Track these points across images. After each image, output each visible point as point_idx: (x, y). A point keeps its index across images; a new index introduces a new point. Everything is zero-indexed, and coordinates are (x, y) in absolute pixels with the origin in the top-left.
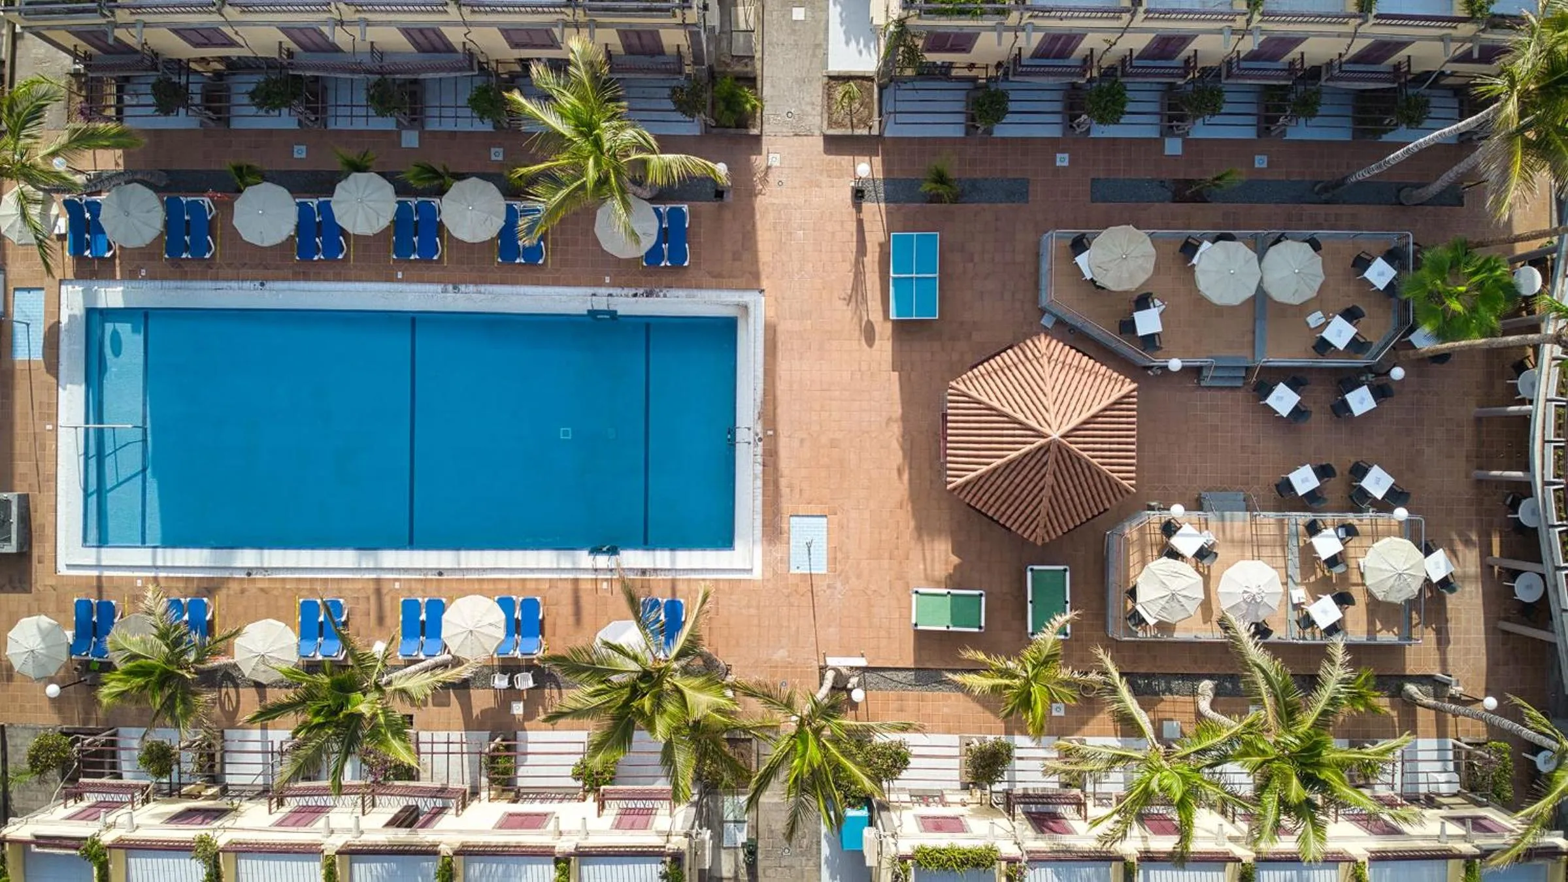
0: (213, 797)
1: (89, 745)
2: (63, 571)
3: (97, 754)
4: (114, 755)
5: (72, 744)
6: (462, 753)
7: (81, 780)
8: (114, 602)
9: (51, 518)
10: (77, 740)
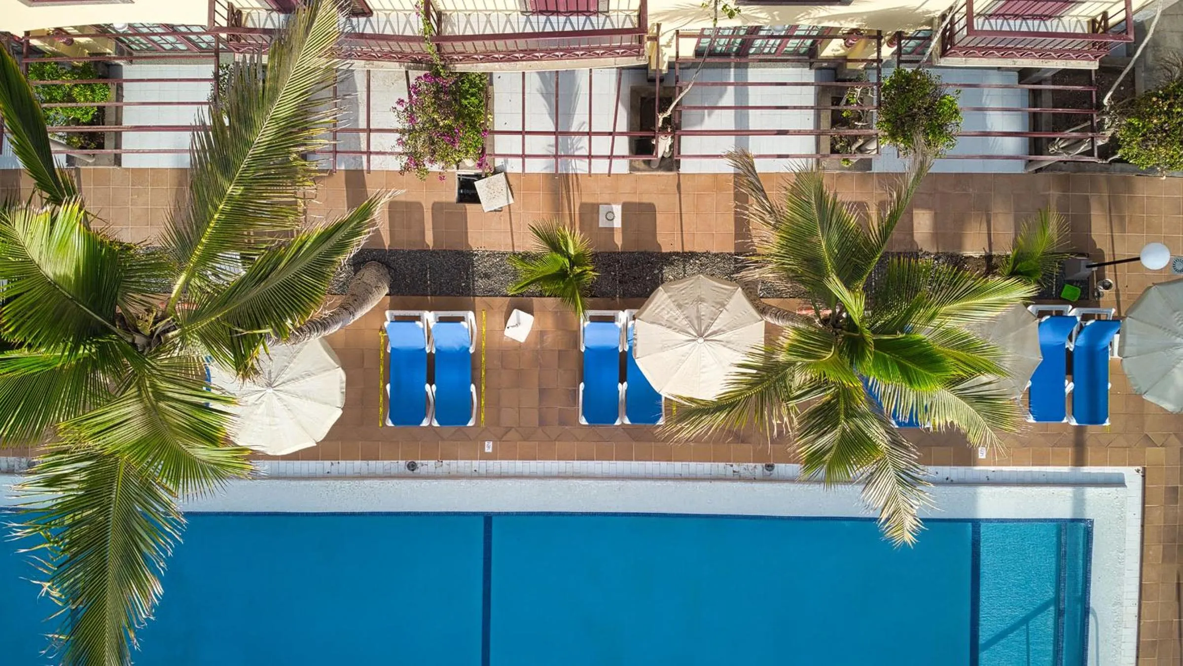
0: (827, 35)
1: (1079, 142)
2: (1132, 475)
3: (1065, 122)
4: (1035, 121)
5: (1114, 144)
6: (369, 130)
7: (1094, 66)
8: (1031, 420)
9: (1152, 575)
10: (1105, 152)
